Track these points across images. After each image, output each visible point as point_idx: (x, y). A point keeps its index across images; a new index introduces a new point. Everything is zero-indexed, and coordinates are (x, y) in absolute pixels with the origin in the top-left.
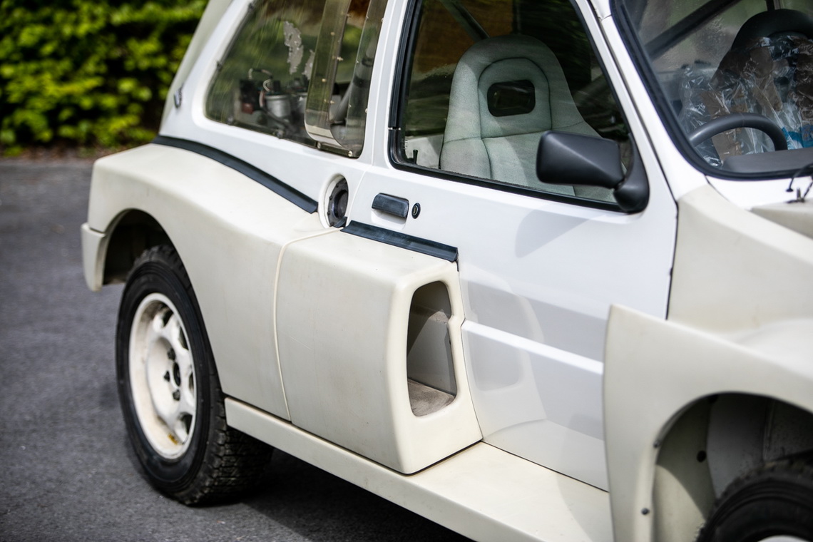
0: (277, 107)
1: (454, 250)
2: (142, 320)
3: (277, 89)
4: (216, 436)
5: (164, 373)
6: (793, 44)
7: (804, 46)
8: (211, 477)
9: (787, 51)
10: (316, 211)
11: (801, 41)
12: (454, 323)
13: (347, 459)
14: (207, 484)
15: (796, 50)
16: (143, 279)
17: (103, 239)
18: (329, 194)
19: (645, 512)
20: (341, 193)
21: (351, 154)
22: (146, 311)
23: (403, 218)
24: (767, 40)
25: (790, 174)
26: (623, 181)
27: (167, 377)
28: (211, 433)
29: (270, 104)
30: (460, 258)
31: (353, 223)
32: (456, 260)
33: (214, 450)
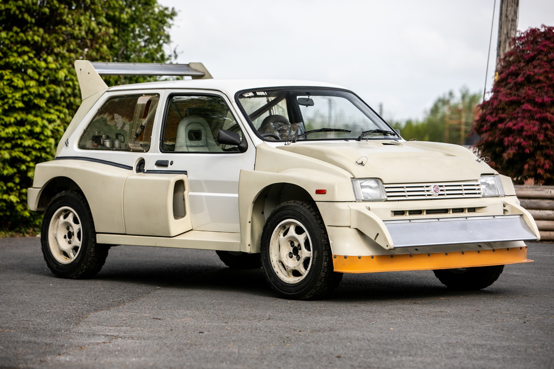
0: (108, 144)
1: (186, 171)
2: (55, 218)
3: (108, 138)
4: (91, 249)
5: (63, 236)
6: (280, 126)
7: (284, 126)
8: (86, 265)
9: (278, 128)
10: (132, 169)
11: (283, 125)
12: (186, 193)
13: (149, 238)
14: (85, 268)
15: (281, 128)
16: (58, 203)
17: (41, 190)
18: (136, 164)
19: (250, 222)
20: (141, 163)
21: (145, 151)
22: (57, 215)
23: (167, 166)
24: (272, 124)
25: (285, 141)
26: (241, 143)
27: (65, 237)
28: (88, 248)
29: (105, 143)
30: (188, 174)
31: (147, 171)
32: (186, 174)
33: (89, 254)
